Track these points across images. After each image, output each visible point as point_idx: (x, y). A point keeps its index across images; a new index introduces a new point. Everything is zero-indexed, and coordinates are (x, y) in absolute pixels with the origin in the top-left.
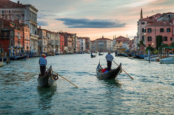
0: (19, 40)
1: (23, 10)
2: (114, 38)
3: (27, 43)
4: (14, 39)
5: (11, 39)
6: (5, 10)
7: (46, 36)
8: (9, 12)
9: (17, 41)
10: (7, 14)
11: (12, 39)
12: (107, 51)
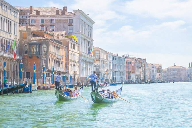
0: (58, 60)
1: (71, 18)
2: (190, 66)
3: (74, 65)
4: (47, 57)
5: (42, 57)
6: (46, 19)
7: (106, 58)
8: (51, 22)
9: (53, 61)
10: (48, 24)
11: (44, 56)
12: (181, 81)
